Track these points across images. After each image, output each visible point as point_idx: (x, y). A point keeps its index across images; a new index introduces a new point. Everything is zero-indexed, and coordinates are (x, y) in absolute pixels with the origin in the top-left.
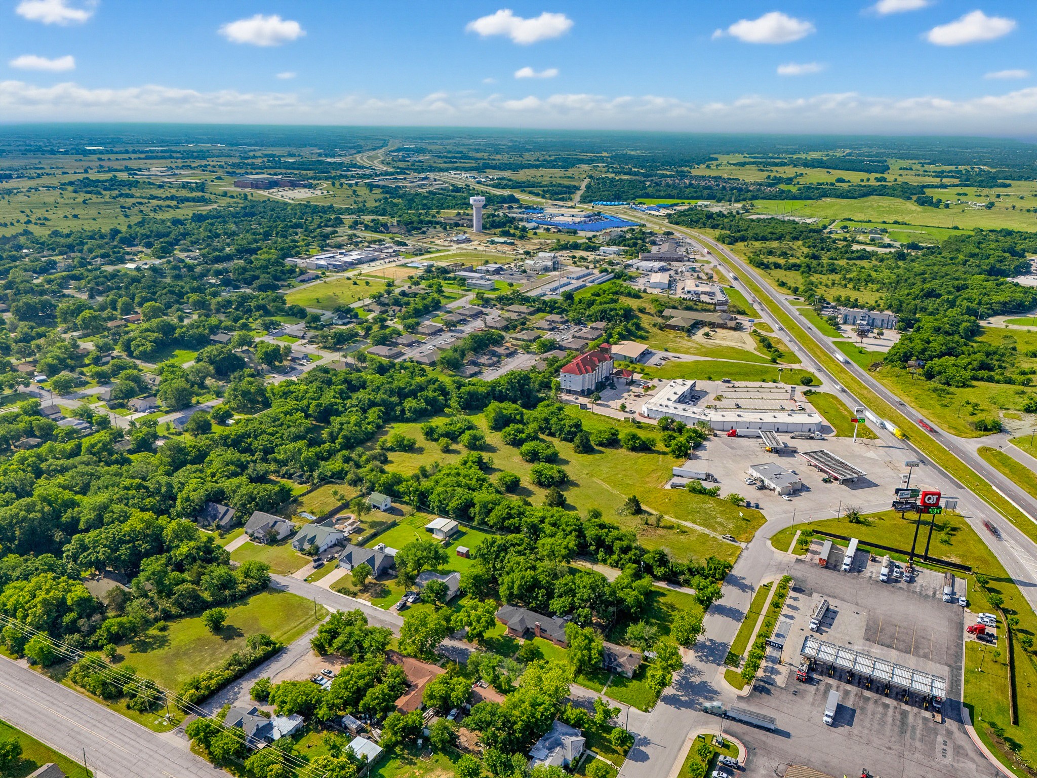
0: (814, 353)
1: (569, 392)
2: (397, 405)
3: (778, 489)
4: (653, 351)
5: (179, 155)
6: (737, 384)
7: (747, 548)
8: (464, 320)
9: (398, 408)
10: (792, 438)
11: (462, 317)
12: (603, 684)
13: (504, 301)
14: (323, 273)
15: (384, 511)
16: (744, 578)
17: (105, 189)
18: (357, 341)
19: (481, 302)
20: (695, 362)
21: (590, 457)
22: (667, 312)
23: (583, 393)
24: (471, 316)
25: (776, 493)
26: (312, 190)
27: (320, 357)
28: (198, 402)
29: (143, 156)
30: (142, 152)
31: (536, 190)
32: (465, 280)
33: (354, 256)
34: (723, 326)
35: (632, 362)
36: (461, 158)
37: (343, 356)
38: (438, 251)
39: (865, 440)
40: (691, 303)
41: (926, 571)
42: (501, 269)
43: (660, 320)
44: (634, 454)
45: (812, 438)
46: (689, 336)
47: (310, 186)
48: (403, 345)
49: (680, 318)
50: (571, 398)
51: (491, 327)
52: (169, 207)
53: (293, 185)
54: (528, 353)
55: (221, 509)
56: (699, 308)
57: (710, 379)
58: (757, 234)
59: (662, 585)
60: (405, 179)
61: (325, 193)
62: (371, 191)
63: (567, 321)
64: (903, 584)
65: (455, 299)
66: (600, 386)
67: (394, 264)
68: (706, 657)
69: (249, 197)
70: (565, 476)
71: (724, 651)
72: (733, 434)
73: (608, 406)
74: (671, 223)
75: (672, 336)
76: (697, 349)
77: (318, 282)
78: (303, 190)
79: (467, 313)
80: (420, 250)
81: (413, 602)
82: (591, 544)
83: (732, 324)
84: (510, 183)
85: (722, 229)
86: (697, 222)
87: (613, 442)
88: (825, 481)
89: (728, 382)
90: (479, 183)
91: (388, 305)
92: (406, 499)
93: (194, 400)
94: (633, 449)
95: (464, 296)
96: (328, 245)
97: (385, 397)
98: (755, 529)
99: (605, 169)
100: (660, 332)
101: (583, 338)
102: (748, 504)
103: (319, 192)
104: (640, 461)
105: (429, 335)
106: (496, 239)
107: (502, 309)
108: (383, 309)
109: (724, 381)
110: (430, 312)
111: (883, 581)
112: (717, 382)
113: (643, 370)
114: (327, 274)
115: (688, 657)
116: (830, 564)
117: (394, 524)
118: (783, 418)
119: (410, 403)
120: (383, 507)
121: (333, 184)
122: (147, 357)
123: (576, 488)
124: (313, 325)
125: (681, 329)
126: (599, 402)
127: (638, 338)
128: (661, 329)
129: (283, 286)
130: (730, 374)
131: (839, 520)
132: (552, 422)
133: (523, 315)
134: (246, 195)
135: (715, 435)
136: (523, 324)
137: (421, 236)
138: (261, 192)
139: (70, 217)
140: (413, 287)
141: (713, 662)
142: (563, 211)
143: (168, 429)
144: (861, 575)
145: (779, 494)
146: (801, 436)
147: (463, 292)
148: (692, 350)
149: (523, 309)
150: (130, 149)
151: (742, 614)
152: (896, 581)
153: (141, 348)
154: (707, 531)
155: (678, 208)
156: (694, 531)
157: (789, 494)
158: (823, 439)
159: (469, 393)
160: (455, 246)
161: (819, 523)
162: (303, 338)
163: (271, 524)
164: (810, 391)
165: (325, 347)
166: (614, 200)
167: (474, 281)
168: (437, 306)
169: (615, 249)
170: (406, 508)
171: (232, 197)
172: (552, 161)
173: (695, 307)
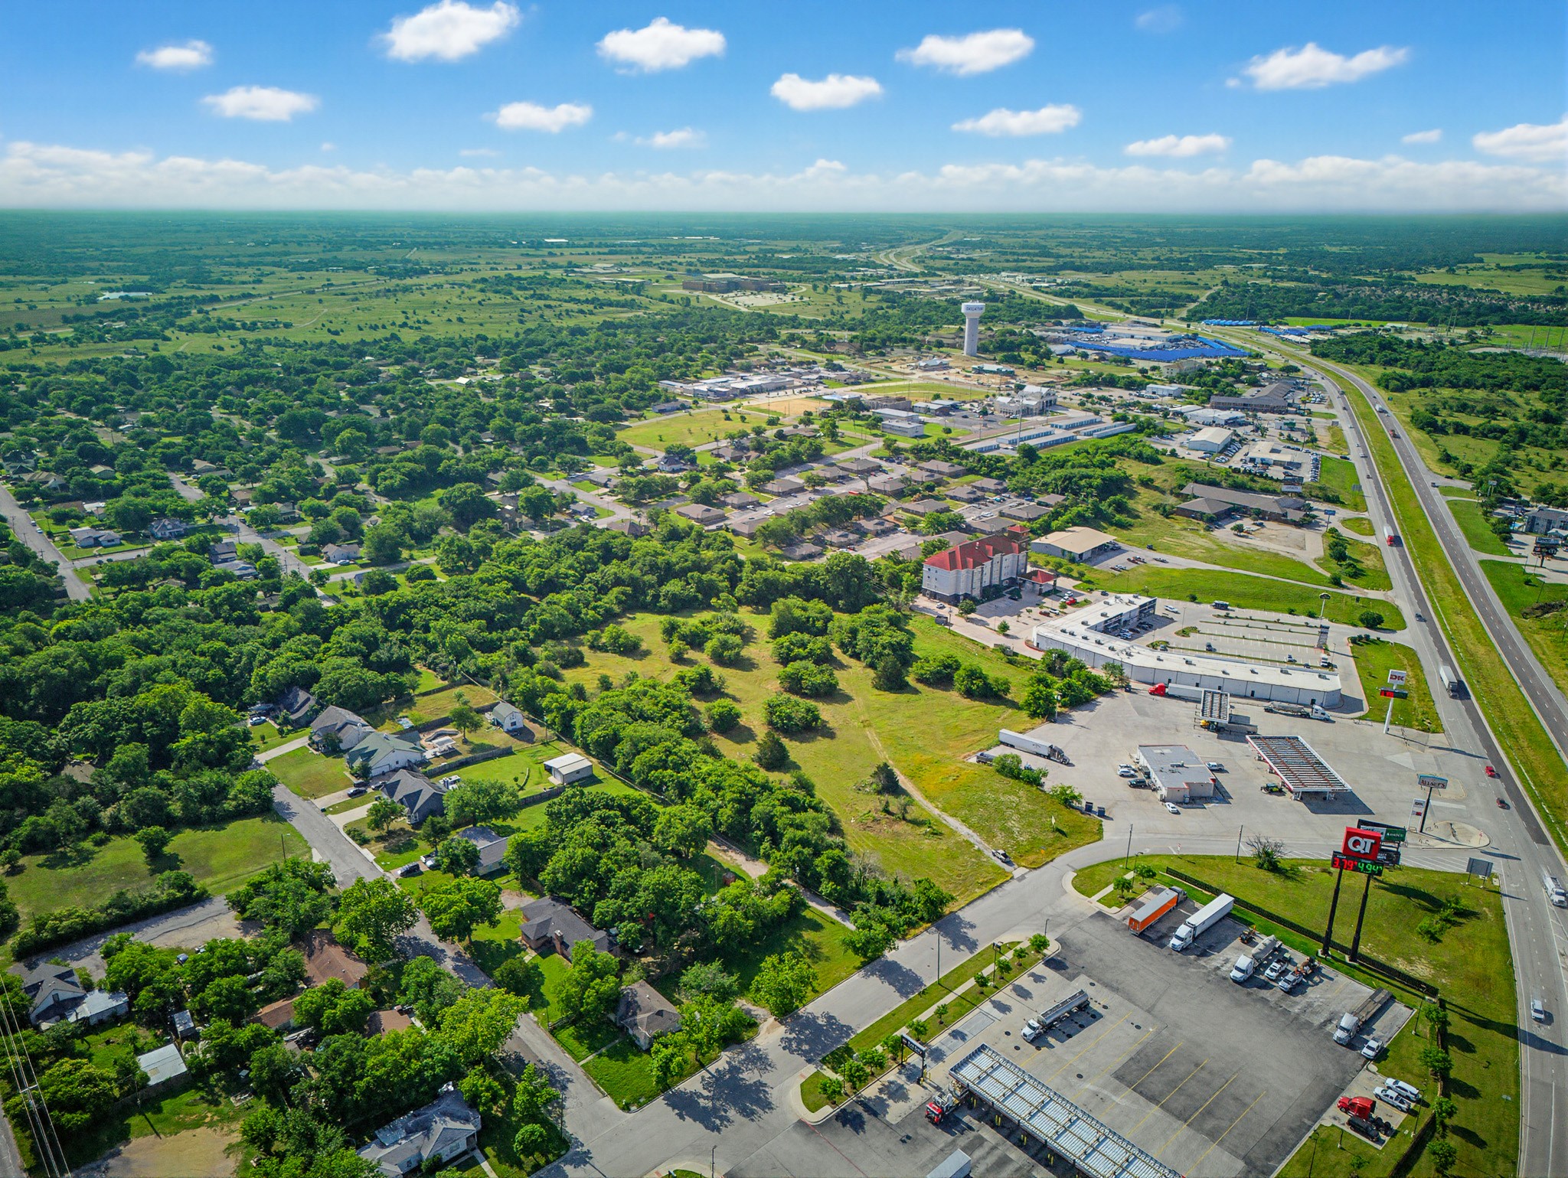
0: (1428, 574)
1: (934, 596)
2: (651, 586)
3: (1164, 792)
4: (1123, 546)
5: (651, 250)
6: (1238, 612)
7: (1022, 878)
8: (842, 477)
9: (651, 592)
10: (1268, 710)
11: (842, 473)
12: (592, 1049)
13: (922, 454)
14: (695, 402)
15: (508, 732)
16: (973, 926)
17: (519, 289)
18: (674, 496)
19: (887, 453)
20: (1188, 570)
21: (890, 697)
22: (1190, 488)
23: (954, 600)
24: (858, 472)
25: (1158, 795)
26: (781, 296)
27: (611, 513)
28: (412, 558)
29: (606, 250)
30: (607, 246)
31: (1118, 301)
32: (881, 420)
33: (756, 380)
34: (1281, 519)
35: (1072, 560)
36: (1035, 255)
37: (636, 514)
38: (887, 379)
39: (1412, 733)
40: (1246, 478)
41: (1342, 979)
42: (955, 407)
43: (1171, 500)
44: (967, 702)
45: (1306, 716)
46: (1208, 529)
47: (783, 290)
48: (734, 506)
49: (1205, 499)
50: (933, 605)
51: (877, 491)
52: (582, 312)
53: (760, 288)
54: (914, 532)
55: (302, 696)
56: (1257, 486)
57: (1193, 599)
58: (1456, 377)
59: (830, 911)
60: (926, 282)
61: (797, 299)
62: (864, 298)
63: (1005, 490)
64: (1272, 996)
65: (851, 446)
66: (991, 593)
67: (804, 395)
68: (800, 1042)
69: (693, 303)
70: (816, 718)
71: (837, 1040)
72: (1160, 692)
73: (984, 624)
74: (1314, 354)
75: (1178, 527)
76: (1208, 550)
77: (682, 413)
78: (768, 295)
79: (854, 467)
80: (858, 377)
81: (432, 868)
82: (758, 827)
83: (1297, 515)
84: (1086, 290)
85: (1402, 367)
86: (1359, 355)
87: (942, 679)
88: (1270, 790)
89: (1224, 607)
90: (1036, 288)
91: (748, 449)
92: (548, 718)
93: (405, 554)
94: (969, 694)
95: (867, 443)
96: (733, 366)
97: (636, 573)
98: (1065, 848)
99: (1261, 273)
100: (1162, 518)
101: (1010, 516)
102: (1089, 808)
103: (788, 299)
104: (966, 714)
105: (779, 494)
106: (987, 366)
107: (914, 465)
108: (738, 454)
109: (1217, 606)
110: (803, 463)
111: (1235, 981)
112: (1202, 606)
113: (1082, 575)
114: (701, 403)
115: (770, 1035)
116: (1152, 932)
117: (508, 752)
118: (1268, 676)
119: (674, 586)
120: (507, 725)
121: (815, 288)
122: (390, 493)
123: (827, 740)
124: (629, 469)
125: (1199, 516)
126: (972, 615)
127: (1112, 524)
128: (1167, 514)
129: (632, 416)
130: (1226, 594)
131: (1239, 861)
132: (859, 637)
133: (937, 476)
134: (688, 300)
135: (1128, 689)
136: (931, 488)
137: (879, 359)
138: (713, 297)
139: (454, 320)
140: (802, 426)
141: (805, 1053)
142: (1134, 331)
143: (344, 587)
144: (1202, 961)
145: (1164, 800)
146: (1284, 709)
147: (871, 438)
148: (1196, 552)
149: (945, 467)
150: (596, 242)
151: (921, 984)
152: (1265, 985)
153: (388, 482)
154: (975, 838)
155: (1340, 332)
156: (953, 833)
157: (1177, 803)
158: (1327, 720)
159: (766, 580)
160: (919, 373)
161: (1193, 860)
162: (606, 486)
163: (340, 725)
164: (1367, 637)
165: (625, 501)
166: (1242, 318)
167: (894, 423)
168: (816, 455)
169: (1175, 387)
170: (539, 732)
171: (672, 302)
172: (1181, 260)
173: (1250, 484)
